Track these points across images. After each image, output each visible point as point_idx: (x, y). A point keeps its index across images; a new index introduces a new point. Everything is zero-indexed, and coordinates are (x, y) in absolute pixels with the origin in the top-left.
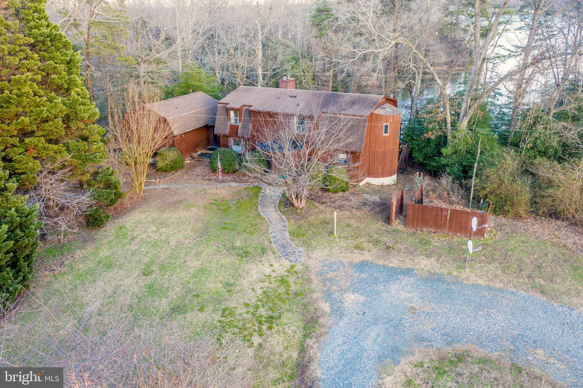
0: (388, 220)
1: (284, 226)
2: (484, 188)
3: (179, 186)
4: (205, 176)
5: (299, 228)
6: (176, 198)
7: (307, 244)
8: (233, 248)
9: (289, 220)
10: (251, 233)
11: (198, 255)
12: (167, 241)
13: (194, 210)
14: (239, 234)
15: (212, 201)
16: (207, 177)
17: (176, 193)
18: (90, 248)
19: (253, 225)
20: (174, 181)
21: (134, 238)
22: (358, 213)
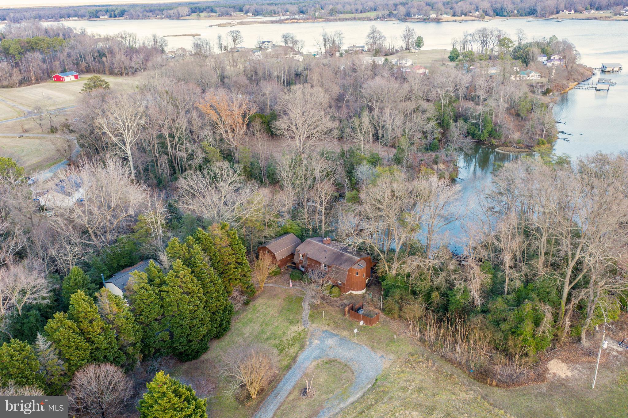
0: (345, 314)
1: (308, 312)
3: (277, 286)
5: (313, 313)
6: (274, 293)
7: (313, 321)
8: (289, 319)
9: (311, 309)
10: (297, 314)
11: (277, 321)
12: (269, 314)
13: (280, 300)
14: (292, 313)
15: (287, 296)
17: (275, 290)
18: (245, 313)
19: (298, 310)
20: (275, 283)
21: (258, 311)
22: (337, 309)
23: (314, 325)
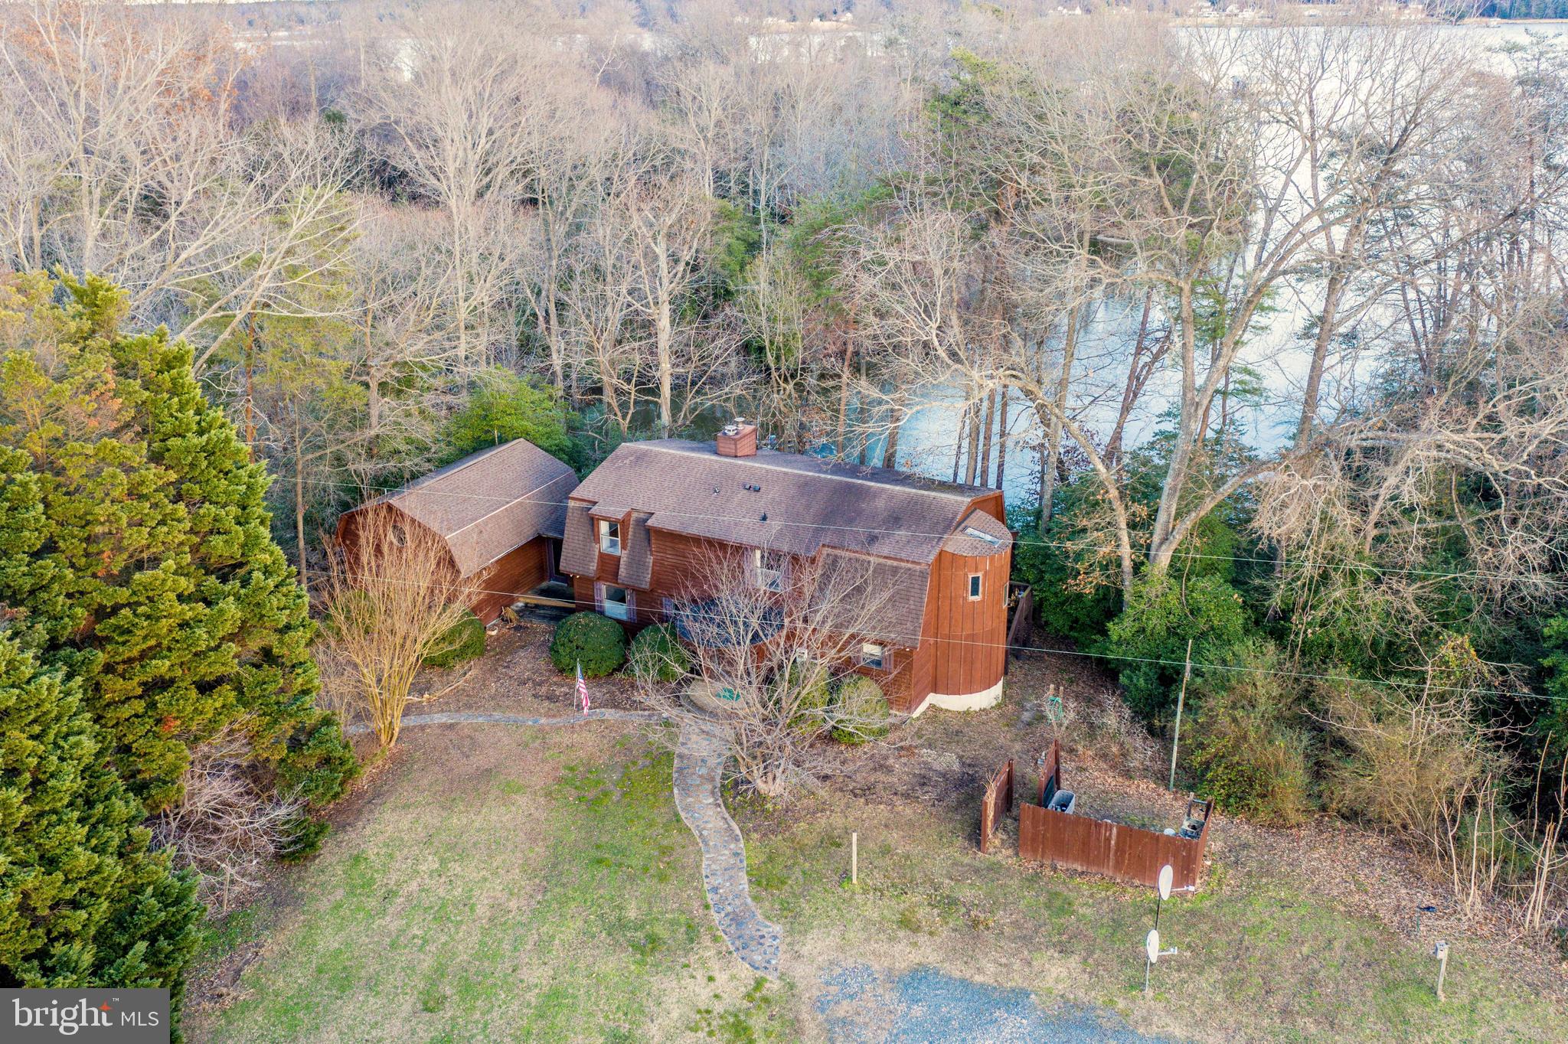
0: (976, 835)
1: (736, 854)
2: (1201, 746)
3: (480, 720)
4: (540, 684)
5: (771, 859)
6: (478, 761)
7: (789, 913)
8: (622, 925)
9: (746, 833)
10: (662, 878)
11: (542, 946)
12: (468, 904)
13: (522, 800)
14: (632, 879)
15: (563, 772)
16: (544, 689)
17: (474, 744)
18: (294, 926)
19: (665, 851)
20: (466, 701)
21: (389, 896)
22: (908, 811)
23: (818, 944)
